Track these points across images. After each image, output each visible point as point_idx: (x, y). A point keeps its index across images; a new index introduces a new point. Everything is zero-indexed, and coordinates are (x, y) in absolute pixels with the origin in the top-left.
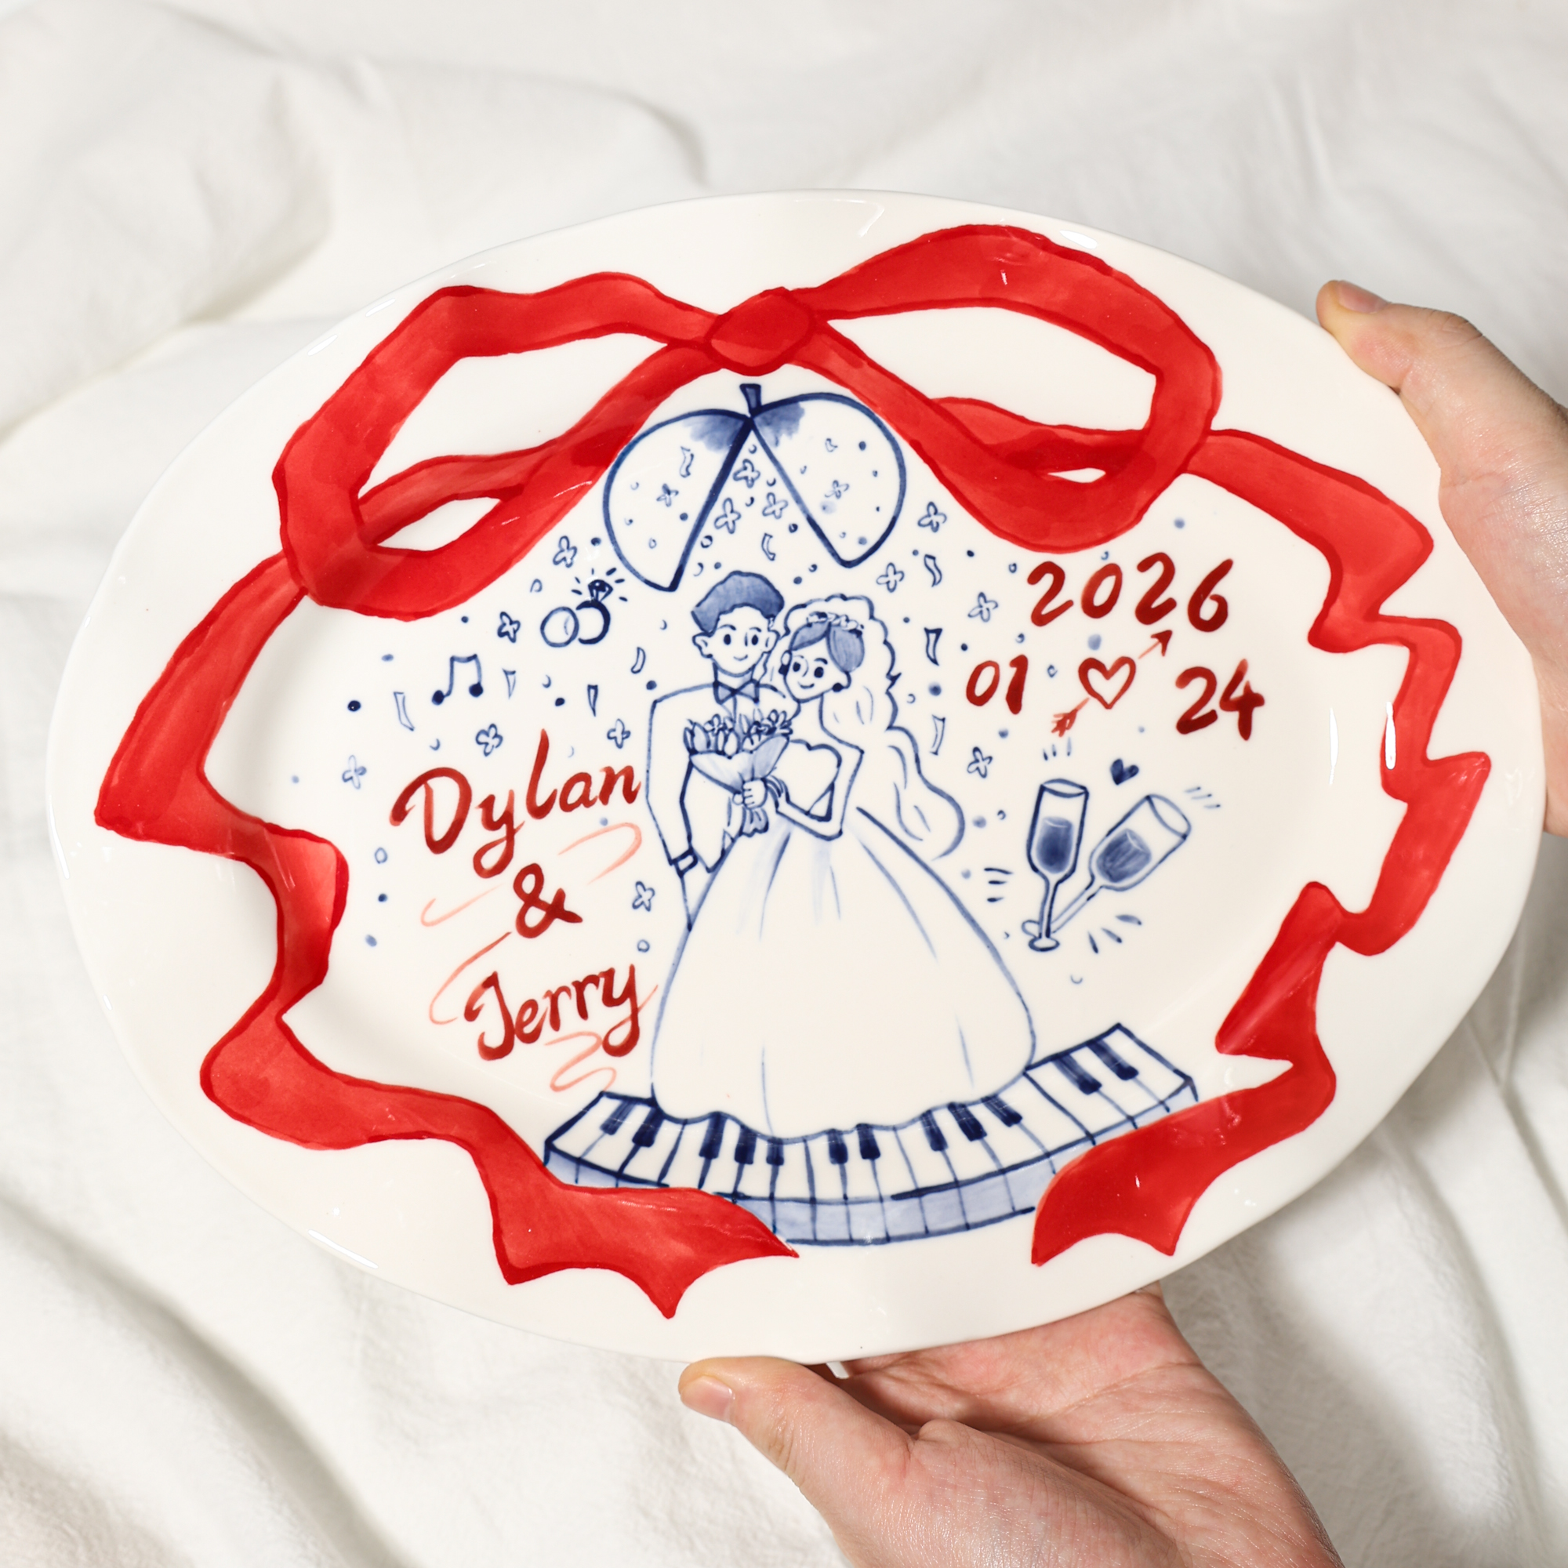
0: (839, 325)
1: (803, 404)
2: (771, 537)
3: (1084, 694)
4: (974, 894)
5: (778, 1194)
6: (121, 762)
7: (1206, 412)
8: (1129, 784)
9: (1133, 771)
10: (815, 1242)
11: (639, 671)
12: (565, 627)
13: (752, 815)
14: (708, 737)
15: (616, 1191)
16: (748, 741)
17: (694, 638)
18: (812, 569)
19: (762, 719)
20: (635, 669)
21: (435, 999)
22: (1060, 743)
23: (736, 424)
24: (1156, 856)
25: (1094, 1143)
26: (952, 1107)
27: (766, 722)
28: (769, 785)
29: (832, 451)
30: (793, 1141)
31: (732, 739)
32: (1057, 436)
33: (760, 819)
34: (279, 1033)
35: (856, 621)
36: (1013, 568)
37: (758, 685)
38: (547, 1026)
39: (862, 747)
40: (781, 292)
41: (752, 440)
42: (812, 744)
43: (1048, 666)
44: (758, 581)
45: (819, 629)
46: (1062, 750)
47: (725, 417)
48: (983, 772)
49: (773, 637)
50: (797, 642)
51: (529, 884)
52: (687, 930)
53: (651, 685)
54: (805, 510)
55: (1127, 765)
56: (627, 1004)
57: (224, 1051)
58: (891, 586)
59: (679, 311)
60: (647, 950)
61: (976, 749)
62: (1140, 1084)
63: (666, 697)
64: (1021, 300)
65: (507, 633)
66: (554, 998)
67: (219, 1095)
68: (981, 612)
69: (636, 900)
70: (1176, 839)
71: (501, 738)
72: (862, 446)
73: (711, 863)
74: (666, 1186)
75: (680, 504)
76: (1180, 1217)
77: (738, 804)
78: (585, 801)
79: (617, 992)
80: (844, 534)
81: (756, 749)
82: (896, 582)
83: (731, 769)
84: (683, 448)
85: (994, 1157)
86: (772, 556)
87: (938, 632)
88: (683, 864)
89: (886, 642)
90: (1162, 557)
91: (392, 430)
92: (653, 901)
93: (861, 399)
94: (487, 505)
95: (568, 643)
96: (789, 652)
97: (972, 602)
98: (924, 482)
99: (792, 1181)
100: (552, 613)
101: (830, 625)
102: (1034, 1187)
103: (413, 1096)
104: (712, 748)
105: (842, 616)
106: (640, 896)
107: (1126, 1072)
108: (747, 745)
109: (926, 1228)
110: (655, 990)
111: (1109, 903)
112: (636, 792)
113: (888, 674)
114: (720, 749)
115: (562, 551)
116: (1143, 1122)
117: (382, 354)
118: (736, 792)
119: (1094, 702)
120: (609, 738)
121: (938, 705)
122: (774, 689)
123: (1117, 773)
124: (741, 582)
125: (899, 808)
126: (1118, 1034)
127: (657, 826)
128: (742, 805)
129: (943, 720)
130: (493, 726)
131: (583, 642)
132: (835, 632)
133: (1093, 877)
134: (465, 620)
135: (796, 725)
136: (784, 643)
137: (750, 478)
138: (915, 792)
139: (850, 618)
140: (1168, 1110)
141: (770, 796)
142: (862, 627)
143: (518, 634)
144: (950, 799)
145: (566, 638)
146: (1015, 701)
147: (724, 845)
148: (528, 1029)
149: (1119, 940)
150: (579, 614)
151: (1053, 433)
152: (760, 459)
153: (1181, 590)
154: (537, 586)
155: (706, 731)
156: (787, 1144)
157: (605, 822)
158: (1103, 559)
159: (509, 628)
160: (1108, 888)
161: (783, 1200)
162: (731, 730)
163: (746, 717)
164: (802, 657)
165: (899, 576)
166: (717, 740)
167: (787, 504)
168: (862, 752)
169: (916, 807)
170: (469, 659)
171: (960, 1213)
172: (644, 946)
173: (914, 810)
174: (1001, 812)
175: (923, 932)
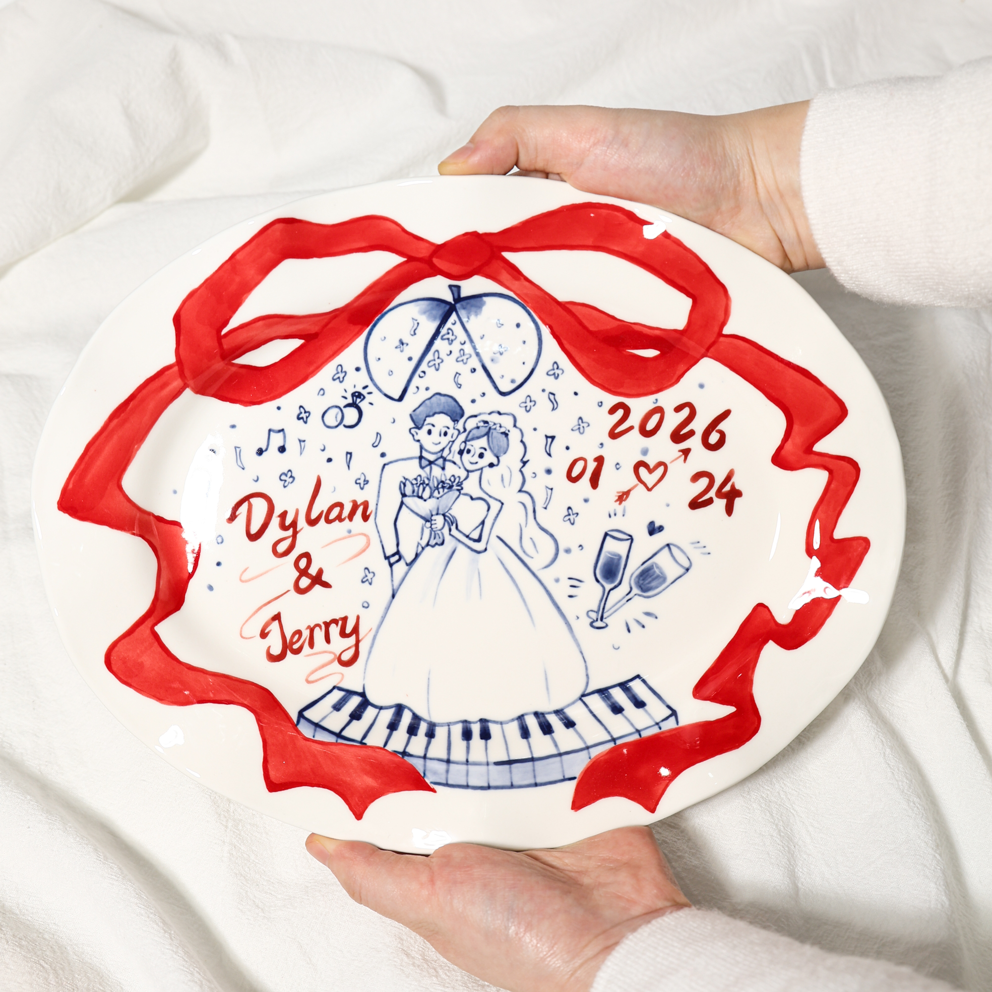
0: (509, 256)
1: (485, 299)
2: (460, 374)
3: (636, 481)
4: (561, 592)
5: (429, 755)
6: (74, 476)
7: (720, 323)
8: (657, 536)
9: (661, 529)
10: (447, 785)
11: (377, 446)
12: (336, 417)
13: (435, 535)
14: (413, 487)
15: (336, 744)
16: (436, 492)
17: (410, 430)
18: (482, 395)
19: (446, 480)
20: (375, 445)
21: (244, 624)
22: (619, 508)
23: (445, 307)
24: (670, 579)
25: (615, 744)
26: (536, 714)
27: (448, 481)
28: (447, 518)
29: (500, 327)
30: (442, 725)
31: (428, 490)
32: (633, 329)
33: (440, 538)
34: (152, 637)
35: (505, 428)
36: (600, 404)
37: (445, 460)
38: (306, 646)
39: (503, 501)
40: (475, 234)
41: (454, 317)
42: (474, 497)
43: (616, 463)
44: (450, 400)
45: (484, 430)
46: (620, 513)
47: (439, 303)
48: (572, 522)
49: (456, 432)
50: (470, 437)
51: (303, 563)
52: (392, 598)
53: (383, 455)
54: (481, 361)
55: (657, 525)
56: (354, 637)
57: (120, 645)
58: (528, 409)
59: (415, 240)
60: (367, 607)
61: (569, 508)
62: (646, 711)
63: (391, 462)
64: (616, 248)
65: (302, 418)
66: (312, 630)
67: (115, 669)
68: (579, 428)
69: (364, 578)
70: (682, 571)
71: (294, 478)
72: (518, 325)
73: (409, 560)
74: (365, 744)
75: (408, 351)
76: (660, 791)
77: (427, 528)
78: (339, 518)
79: (348, 630)
80: (503, 376)
81: (441, 497)
82: (531, 407)
83: (425, 507)
84: (413, 319)
85: (556, 745)
86: (459, 386)
87: (553, 438)
88: (393, 560)
89: (522, 441)
90: (689, 405)
91: (243, 298)
92: (373, 579)
93: (519, 298)
94: (296, 343)
95: (337, 426)
96: (465, 442)
97: (575, 422)
98: (552, 350)
99: (438, 748)
100: (329, 409)
101: (490, 428)
102: (578, 765)
103: (225, 679)
104: (415, 494)
105: (497, 424)
106: (366, 576)
107: (639, 704)
108: (436, 494)
109: (512, 783)
110: (370, 631)
111: (640, 604)
112: (369, 516)
113: (522, 460)
114: (420, 495)
115: (338, 373)
116: (645, 734)
117: (240, 253)
118: (427, 521)
119: (641, 486)
120: (356, 483)
121: (549, 480)
122: (454, 463)
123: (651, 529)
124: (440, 400)
125: (521, 538)
126: (638, 681)
127: (380, 536)
128: (430, 529)
129: (552, 489)
130: (290, 471)
131: (345, 426)
132: (492, 433)
133: (631, 588)
134: (279, 408)
135: (465, 485)
136: (463, 437)
137: (450, 339)
138: (532, 530)
139: (502, 425)
140: (660, 728)
141: (446, 524)
142: (509, 431)
143: (308, 419)
144: (552, 536)
145: (336, 424)
146: (594, 482)
147: (417, 551)
148: (295, 647)
149: (643, 627)
150: (345, 410)
151: (631, 327)
152: (458, 329)
153: (699, 425)
154: (322, 392)
155: (412, 484)
156: (438, 726)
157: (350, 531)
158: (654, 403)
159: (304, 415)
160: (640, 595)
161: (431, 759)
162: (427, 485)
163: (436, 478)
164: (472, 446)
165: (533, 403)
166: (418, 490)
167: (471, 356)
168: (502, 504)
169: (531, 538)
170: (279, 431)
171: (532, 776)
172: (366, 605)
173: (530, 540)
174: (580, 546)
175: (529, 611)
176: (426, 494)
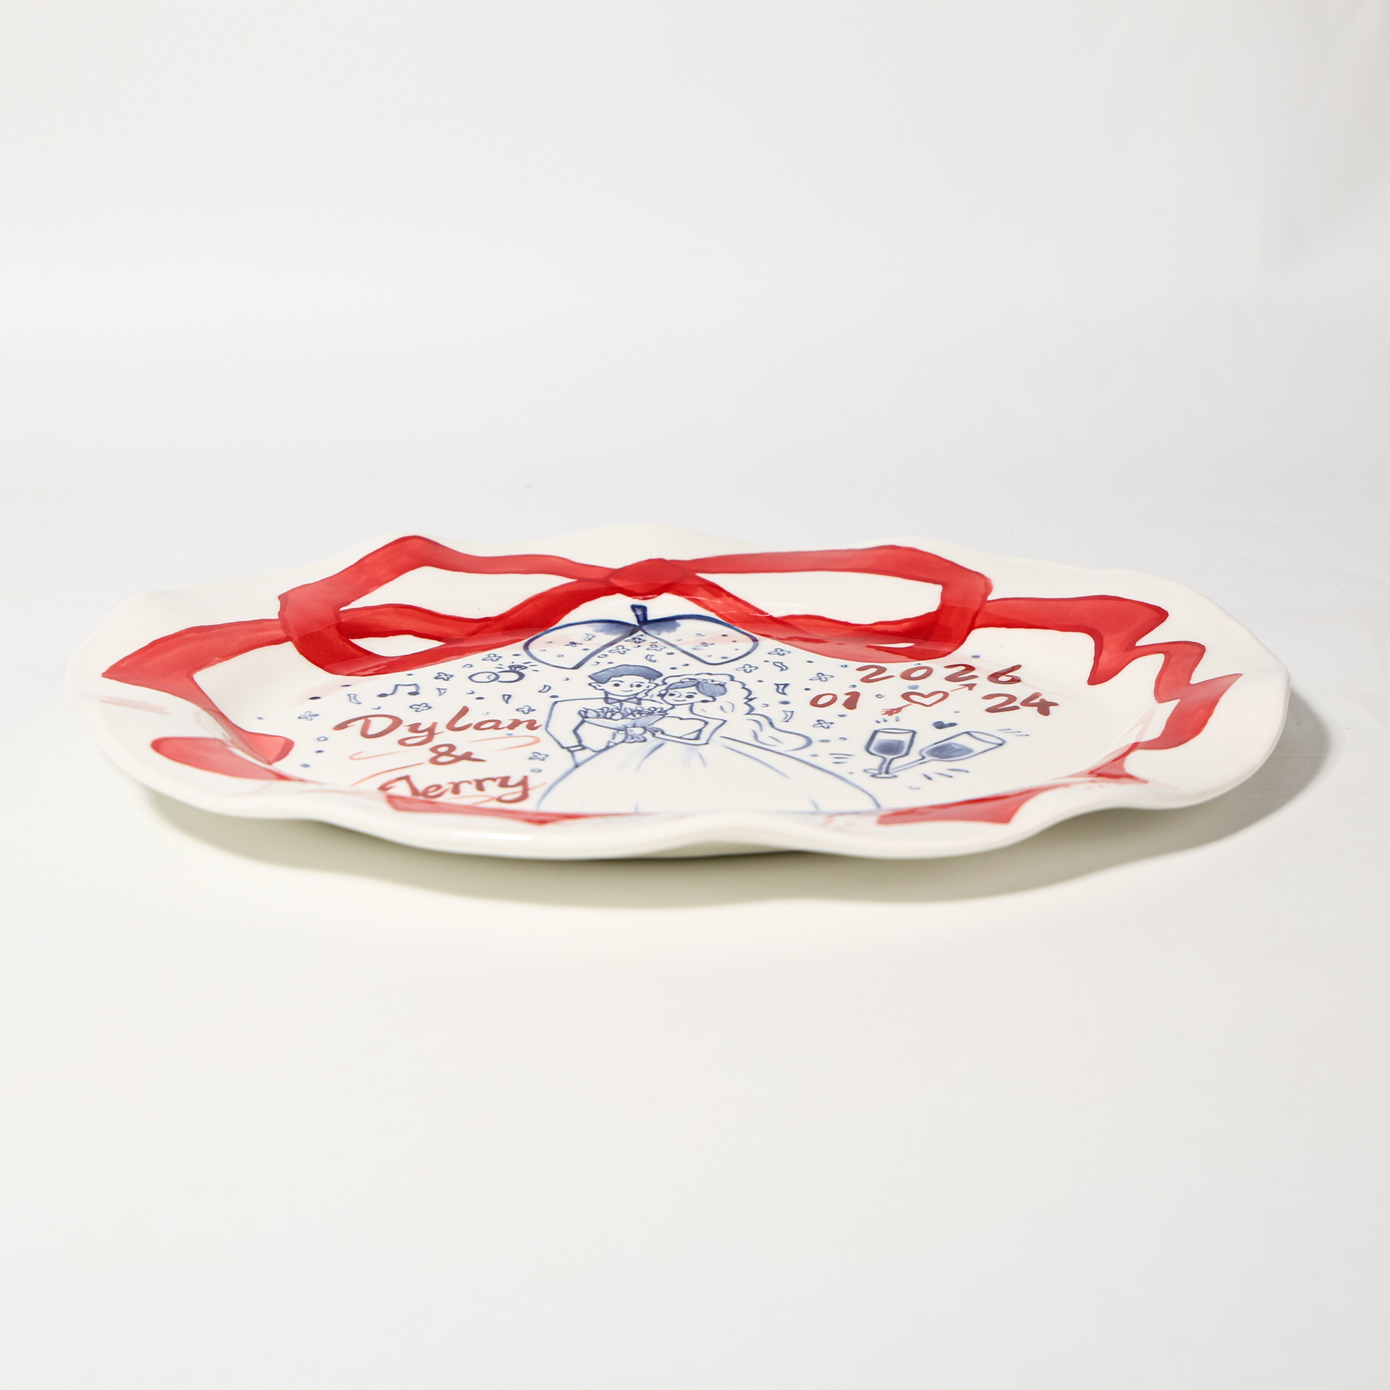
0: (704, 576)
1: (678, 621)
3: (907, 703)
7: (982, 595)
8: (948, 728)
9: (951, 725)
11: (545, 692)
12: (488, 677)
13: (632, 736)
17: (590, 683)
19: (643, 710)
20: (542, 691)
21: (355, 784)
23: (628, 628)
24: (976, 751)
28: (647, 729)
29: (701, 637)
32: (874, 629)
33: (639, 738)
35: (719, 682)
36: (844, 666)
37: (640, 699)
38: (448, 793)
39: (724, 719)
41: (640, 633)
42: (684, 719)
43: (876, 695)
44: (642, 668)
45: (690, 684)
46: (890, 720)
47: (620, 624)
48: (825, 727)
49: (653, 685)
50: (671, 687)
51: (442, 750)
52: (574, 768)
54: (679, 649)
55: (945, 722)
56: (520, 786)
58: (747, 671)
60: (539, 772)
61: (819, 720)
63: (565, 700)
65: (442, 678)
66: (457, 784)
68: (820, 679)
69: (533, 757)
70: (992, 747)
71: (431, 707)
72: (724, 635)
78: (496, 727)
79: (512, 783)
82: (751, 670)
84: (586, 633)
87: (786, 685)
88: (573, 749)
89: (743, 688)
90: (964, 665)
92: (546, 758)
93: (722, 619)
94: (436, 644)
96: (666, 690)
97: (812, 676)
98: (772, 644)
100: (478, 673)
101: (698, 682)
105: (708, 680)
106: (536, 757)
111: (939, 765)
112: (537, 727)
113: (746, 698)
115: (490, 657)
119: (914, 704)
120: (518, 710)
121: (787, 708)
122: (653, 701)
123: (937, 726)
124: (628, 668)
125: (755, 737)
127: (553, 737)
129: (792, 712)
130: (425, 704)
131: (501, 682)
132: (702, 685)
133: (922, 758)
134: (410, 675)
135: (670, 712)
136: (662, 687)
137: (637, 641)
138: (770, 733)
139: (715, 680)
141: (647, 731)
142: (724, 683)
143: (451, 679)
144: (798, 735)
145: (489, 680)
146: (850, 706)
147: (608, 744)
148: (433, 794)
149: (950, 777)
150: (500, 674)
153: (982, 673)
154: (468, 666)
157: (510, 735)
158: (916, 665)
160: (935, 760)
162: (617, 712)
163: (629, 708)
164: (676, 692)
165: (753, 668)
167: (665, 648)
169: (770, 737)
170: (411, 685)
172: (537, 770)
173: (768, 737)
174: (841, 738)
175: (778, 771)
176: (618, 716)
